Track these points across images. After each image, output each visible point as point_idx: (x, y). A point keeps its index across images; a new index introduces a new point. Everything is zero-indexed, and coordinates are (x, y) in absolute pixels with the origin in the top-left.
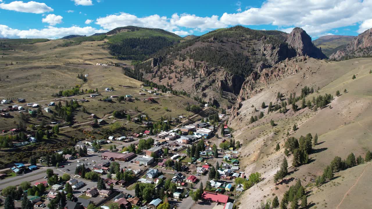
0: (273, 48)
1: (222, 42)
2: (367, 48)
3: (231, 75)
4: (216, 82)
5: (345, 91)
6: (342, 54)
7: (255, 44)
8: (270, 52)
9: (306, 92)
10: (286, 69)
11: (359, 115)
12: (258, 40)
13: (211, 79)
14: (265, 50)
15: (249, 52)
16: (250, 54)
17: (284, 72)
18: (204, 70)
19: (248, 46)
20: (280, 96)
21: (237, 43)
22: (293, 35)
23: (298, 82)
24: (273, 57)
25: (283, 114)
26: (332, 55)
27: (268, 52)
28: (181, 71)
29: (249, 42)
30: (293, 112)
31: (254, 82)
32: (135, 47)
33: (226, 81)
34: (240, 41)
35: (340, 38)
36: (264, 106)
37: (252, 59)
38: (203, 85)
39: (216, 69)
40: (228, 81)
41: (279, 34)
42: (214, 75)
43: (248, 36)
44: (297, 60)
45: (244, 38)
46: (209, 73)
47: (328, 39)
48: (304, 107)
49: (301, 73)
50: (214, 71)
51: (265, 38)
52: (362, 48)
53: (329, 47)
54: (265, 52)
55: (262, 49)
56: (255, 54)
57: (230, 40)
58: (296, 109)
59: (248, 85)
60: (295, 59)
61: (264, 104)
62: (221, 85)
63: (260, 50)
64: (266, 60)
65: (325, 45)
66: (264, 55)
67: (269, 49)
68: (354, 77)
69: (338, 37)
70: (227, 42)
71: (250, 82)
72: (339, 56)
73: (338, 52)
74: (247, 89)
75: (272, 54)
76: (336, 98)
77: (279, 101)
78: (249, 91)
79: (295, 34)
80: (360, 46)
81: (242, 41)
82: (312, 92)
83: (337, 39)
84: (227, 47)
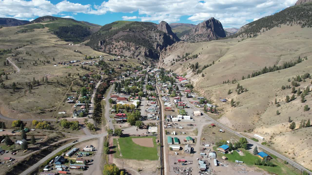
0: (160, 35)
1: (133, 32)
2: (201, 35)
3: (148, 49)
4: (141, 53)
5: (201, 53)
6: (187, 37)
7: (150, 33)
8: (159, 38)
9: (187, 55)
10: (177, 46)
11: (206, 59)
12: (151, 31)
13: (139, 52)
14: (156, 36)
15: (148, 37)
16: (149, 38)
17: (177, 48)
18: (134, 47)
19: (147, 34)
20: (178, 56)
21: (141, 32)
22: (161, 26)
23: (183, 51)
24: (161, 40)
25: (182, 62)
26: (182, 37)
27: (158, 38)
28: (120, 48)
29: (147, 32)
30: (186, 61)
31: (165, 52)
32: (68, 32)
33: (146, 52)
34: (142, 31)
35: (182, 25)
36: (174, 60)
37: (151, 41)
38: (136, 54)
39: (139, 46)
40: (147, 52)
41: (152, 24)
42: (139, 50)
43: (145, 29)
44: (181, 43)
45: (143, 29)
46: (137, 49)
47: (175, 25)
48: (189, 59)
49: (183, 48)
50: (138, 47)
51: (155, 30)
52: (198, 34)
53: (177, 31)
54: (156, 37)
55: (155, 36)
56: (151, 38)
57: (137, 30)
58: (186, 60)
59: (163, 53)
60: (179, 42)
61: (174, 59)
62: (145, 54)
63: (153, 36)
64: (158, 42)
65: (174, 30)
66: (156, 39)
67: (158, 36)
68: (203, 49)
69: (181, 24)
70: (135, 32)
71: (163, 52)
72: (186, 38)
73: (185, 36)
74: (163, 55)
75: (160, 39)
76: (199, 55)
77: (178, 58)
78: (164, 55)
79: (162, 25)
80: (197, 33)
81: (143, 31)
82: (189, 54)
83: (180, 25)
84: (137, 34)
